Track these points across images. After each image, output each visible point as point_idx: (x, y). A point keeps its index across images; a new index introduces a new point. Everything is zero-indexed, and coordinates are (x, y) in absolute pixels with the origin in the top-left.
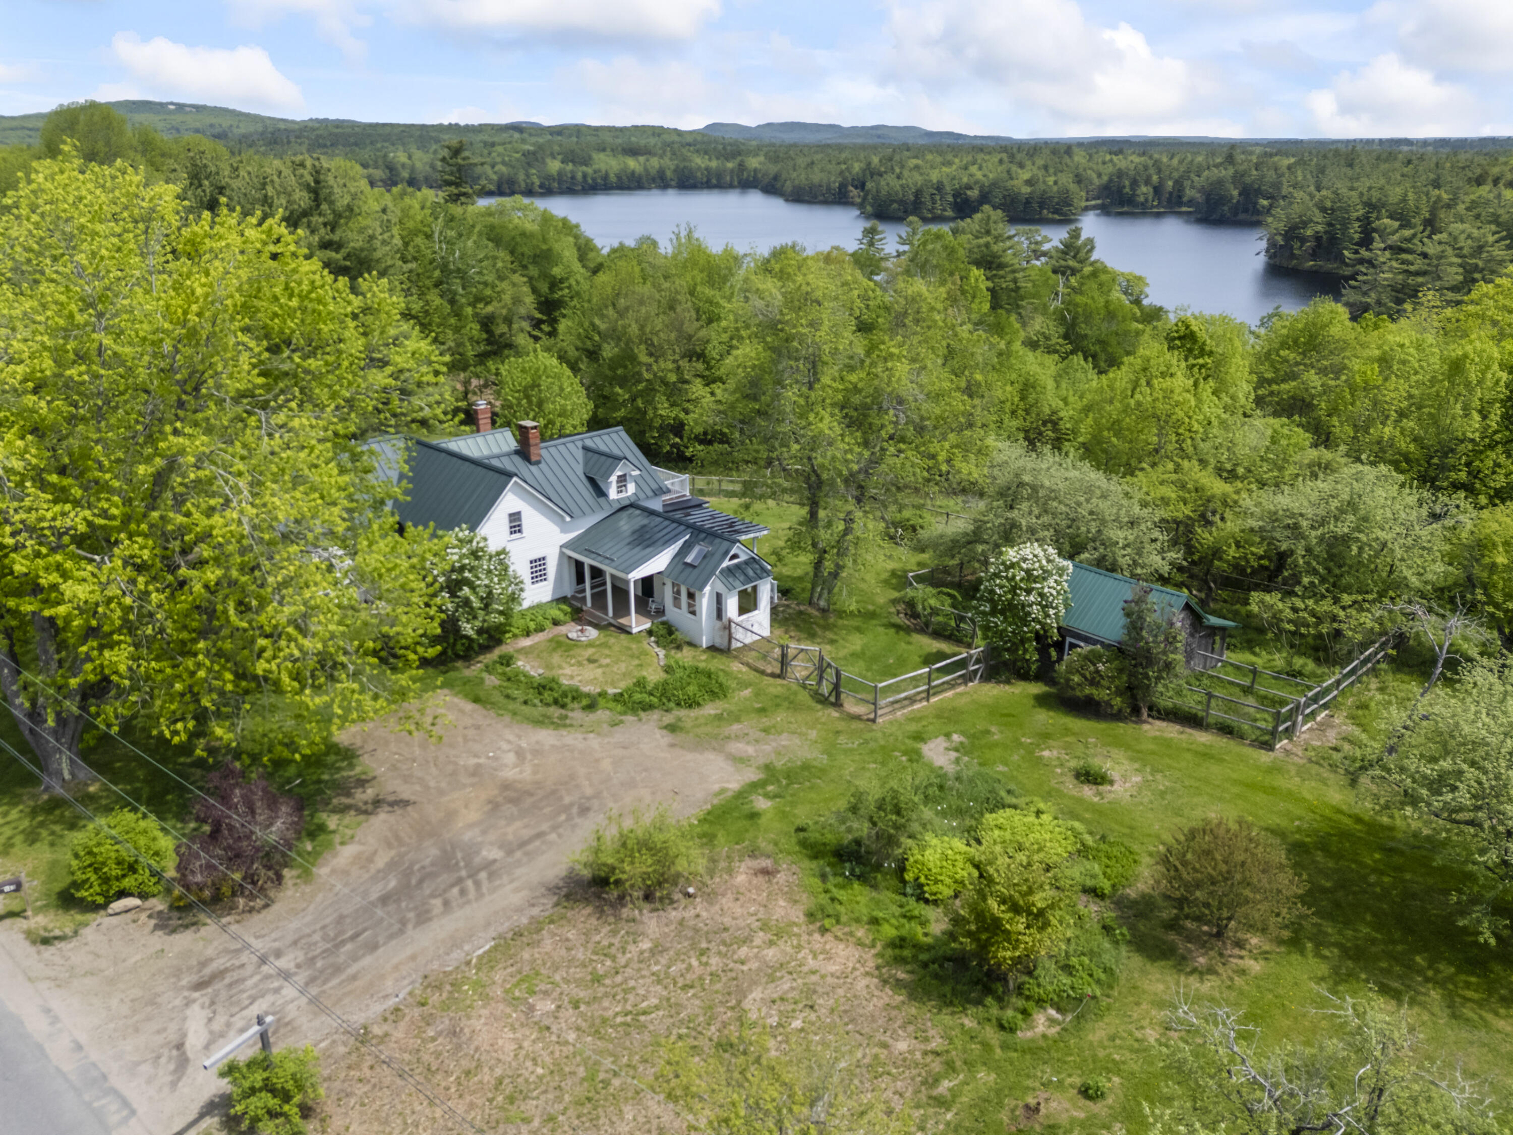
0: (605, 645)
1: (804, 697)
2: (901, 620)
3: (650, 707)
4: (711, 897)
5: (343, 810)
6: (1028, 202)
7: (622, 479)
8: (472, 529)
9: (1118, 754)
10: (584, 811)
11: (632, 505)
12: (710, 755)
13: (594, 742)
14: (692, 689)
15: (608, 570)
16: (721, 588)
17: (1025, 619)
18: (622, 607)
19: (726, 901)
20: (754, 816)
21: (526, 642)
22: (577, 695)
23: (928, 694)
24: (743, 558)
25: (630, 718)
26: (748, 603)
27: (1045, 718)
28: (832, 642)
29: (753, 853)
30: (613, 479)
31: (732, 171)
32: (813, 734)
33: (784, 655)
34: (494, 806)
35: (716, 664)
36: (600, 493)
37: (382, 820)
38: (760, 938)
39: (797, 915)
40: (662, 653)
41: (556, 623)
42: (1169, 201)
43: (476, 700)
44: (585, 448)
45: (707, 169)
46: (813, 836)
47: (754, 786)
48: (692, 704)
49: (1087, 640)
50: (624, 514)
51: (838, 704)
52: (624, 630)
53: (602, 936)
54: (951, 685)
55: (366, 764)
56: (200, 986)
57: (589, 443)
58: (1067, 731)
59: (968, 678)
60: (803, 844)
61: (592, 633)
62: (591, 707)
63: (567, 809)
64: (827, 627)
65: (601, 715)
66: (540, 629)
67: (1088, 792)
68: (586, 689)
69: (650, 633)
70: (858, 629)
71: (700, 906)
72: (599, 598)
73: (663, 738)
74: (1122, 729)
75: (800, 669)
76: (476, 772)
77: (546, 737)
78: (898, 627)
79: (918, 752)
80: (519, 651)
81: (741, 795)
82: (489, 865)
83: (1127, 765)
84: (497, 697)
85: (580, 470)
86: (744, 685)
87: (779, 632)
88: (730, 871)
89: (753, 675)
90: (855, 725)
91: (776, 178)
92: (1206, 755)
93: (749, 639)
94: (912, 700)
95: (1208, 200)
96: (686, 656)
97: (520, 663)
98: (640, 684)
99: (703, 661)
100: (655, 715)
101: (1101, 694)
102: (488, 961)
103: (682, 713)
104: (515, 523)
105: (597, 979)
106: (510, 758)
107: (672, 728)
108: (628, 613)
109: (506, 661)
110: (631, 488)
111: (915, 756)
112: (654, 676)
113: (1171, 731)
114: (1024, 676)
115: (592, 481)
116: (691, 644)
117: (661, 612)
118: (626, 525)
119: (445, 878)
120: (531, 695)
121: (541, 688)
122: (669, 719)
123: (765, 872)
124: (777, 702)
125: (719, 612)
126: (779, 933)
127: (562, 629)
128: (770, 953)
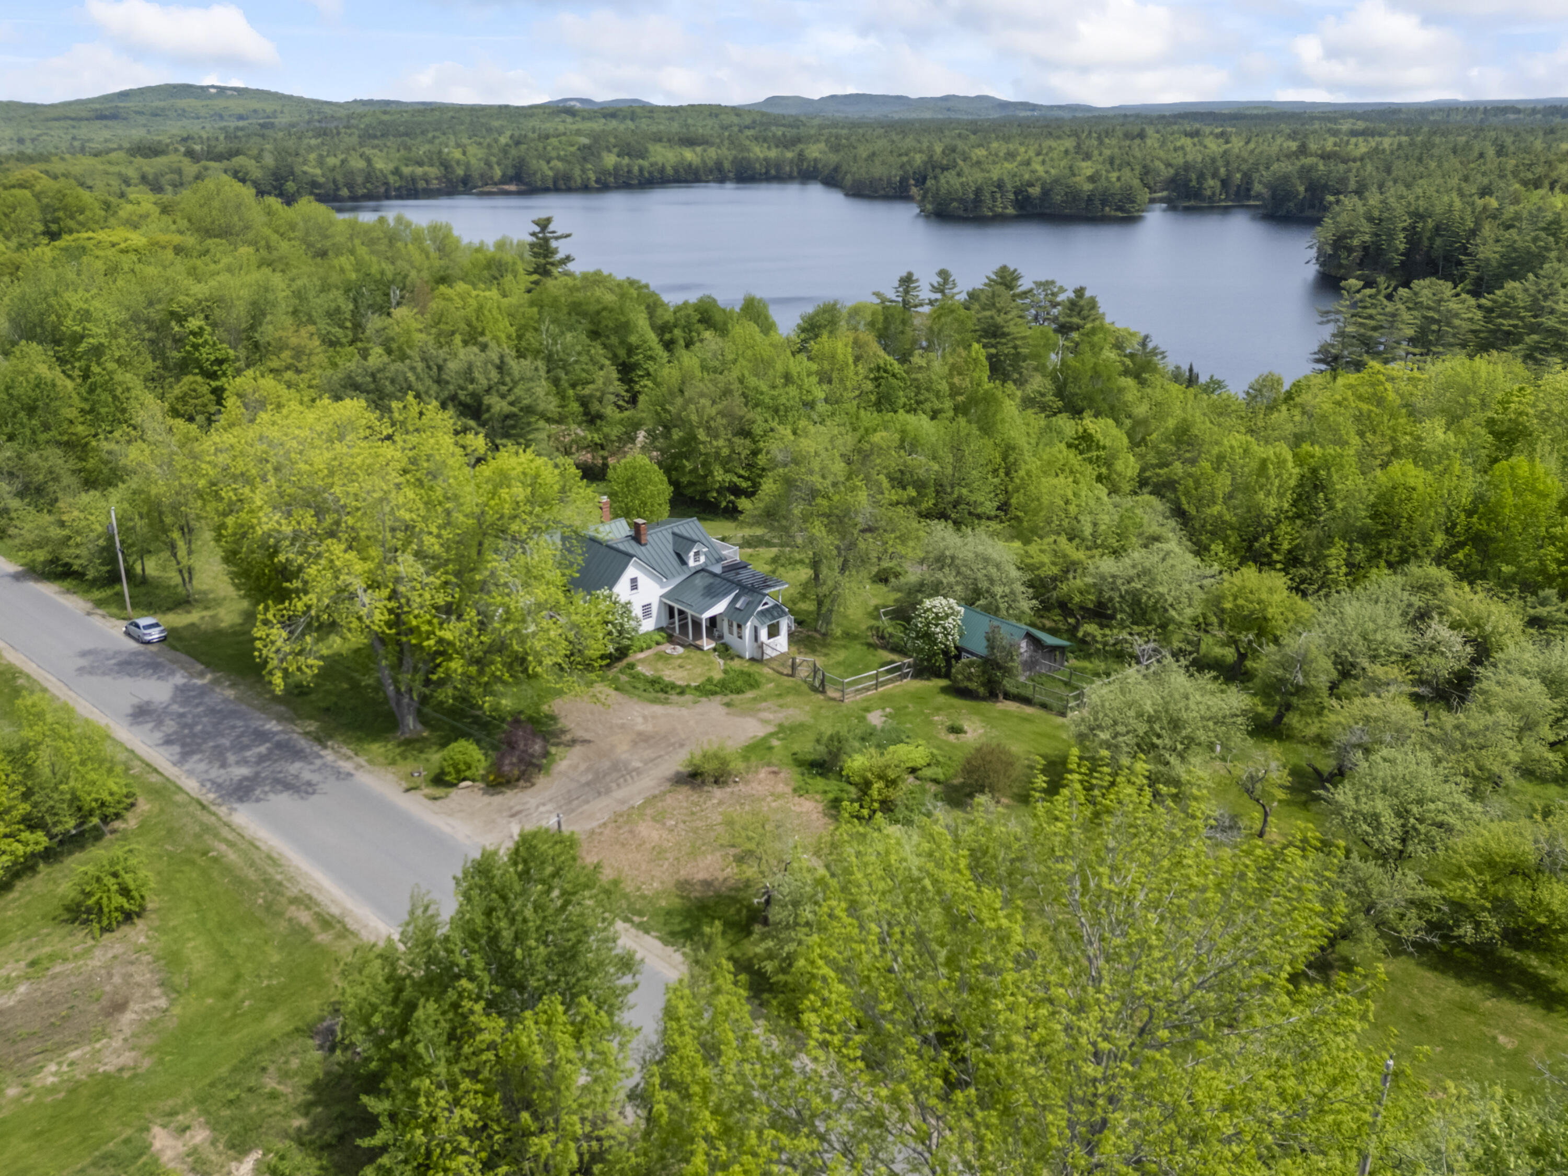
0: (688, 657)
1: (805, 688)
2: (875, 640)
3: (714, 693)
4: (747, 782)
5: (557, 745)
6: (1090, 200)
7: (697, 554)
8: (610, 589)
9: (975, 718)
10: (682, 746)
11: (703, 570)
12: (749, 719)
13: (685, 712)
14: (739, 683)
15: (690, 612)
16: (757, 623)
17: (935, 643)
18: (697, 634)
19: (755, 785)
20: (770, 748)
21: (641, 656)
22: (673, 686)
23: (876, 686)
24: (770, 604)
25: (704, 699)
26: (773, 632)
27: (942, 699)
28: (826, 655)
29: (769, 764)
30: (692, 554)
31: (792, 161)
32: (807, 708)
33: (793, 663)
34: (635, 743)
35: (755, 668)
36: (683, 562)
37: (578, 749)
38: (770, 799)
39: (788, 790)
40: (722, 662)
41: (658, 643)
42: (1237, 194)
43: (617, 689)
44: (674, 534)
45: (766, 159)
46: (800, 757)
47: (772, 735)
48: (739, 691)
49: (972, 654)
50: (699, 576)
51: (823, 692)
52: (699, 648)
53: (695, 797)
54: (892, 681)
55: (563, 723)
56: (513, 816)
57: (676, 530)
58: (952, 706)
59: (905, 676)
60: (795, 760)
61: (680, 650)
62: (682, 692)
63: (673, 744)
64: (825, 645)
65: (688, 697)
66: (649, 648)
67: (952, 738)
68: (679, 683)
69: (715, 650)
70: (845, 647)
71: (741, 786)
72: (683, 627)
73: (723, 710)
74: (984, 705)
75: (803, 672)
76: (623, 727)
77: (658, 709)
78: (870, 645)
79: (864, 718)
80: (639, 660)
81: (765, 739)
82: (636, 769)
83: (978, 724)
84: (628, 687)
85: (670, 547)
86: (770, 680)
87: (794, 649)
88: (757, 772)
89: (776, 675)
90: (832, 703)
91: (836, 169)
92: (1027, 719)
93: (774, 654)
94: (867, 689)
95: (1274, 197)
96: (736, 664)
97: (639, 668)
98: (710, 680)
99: (747, 667)
100: (718, 698)
101: (973, 686)
102: (642, 807)
103: (734, 696)
104: (634, 584)
105: (693, 813)
106: (640, 720)
107: (728, 705)
108: (701, 637)
109: (631, 666)
110: (702, 559)
111: (862, 719)
112: (717, 675)
113: (1012, 706)
114: (938, 675)
115: (679, 555)
116: (740, 657)
117: (721, 637)
118: (700, 581)
119: (615, 775)
120: (648, 686)
121: (654, 682)
122: (726, 699)
123: (774, 773)
124: (789, 691)
125: (756, 638)
126: (777, 797)
127: (662, 647)
128: (774, 804)
